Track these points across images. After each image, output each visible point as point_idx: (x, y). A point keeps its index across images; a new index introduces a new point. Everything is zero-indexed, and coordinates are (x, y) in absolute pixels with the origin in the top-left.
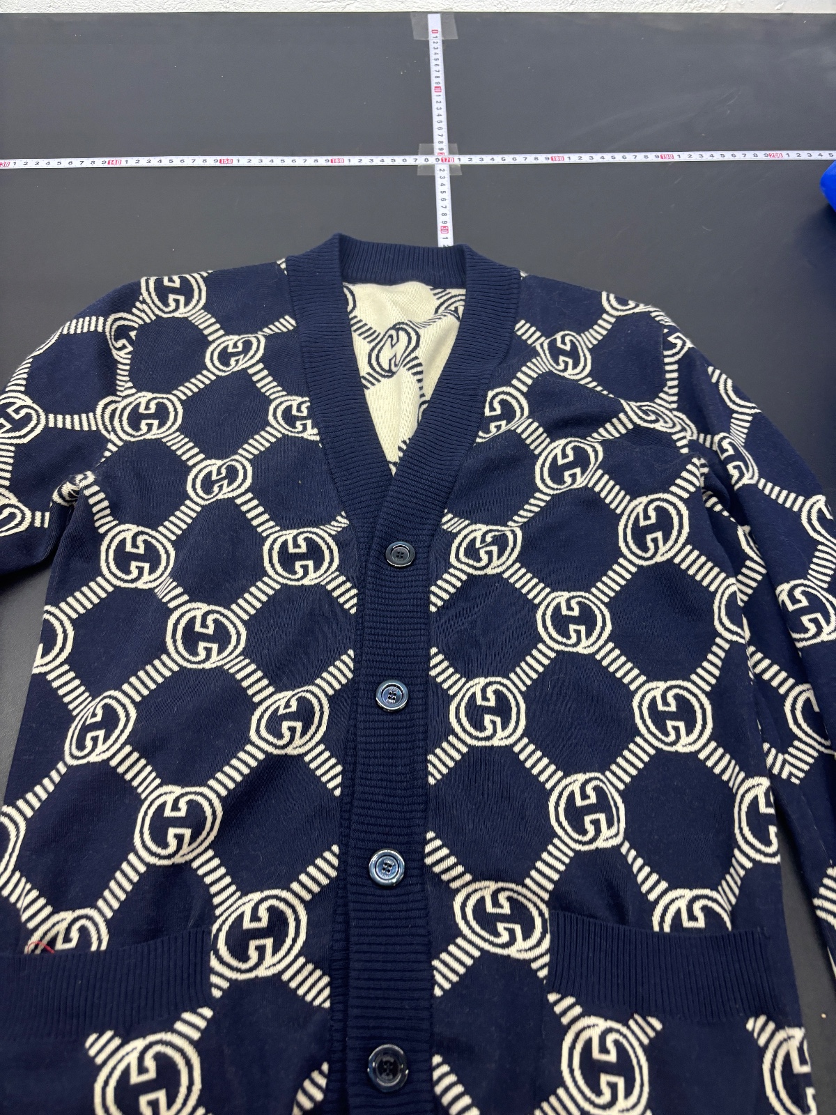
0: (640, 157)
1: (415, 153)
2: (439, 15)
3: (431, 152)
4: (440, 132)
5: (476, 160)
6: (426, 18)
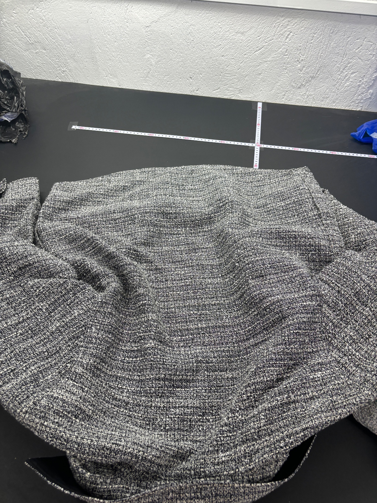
0: (325, 152)
1: (249, 142)
2: (261, 103)
3: (254, 143)
4: (258, 137)
5: (269, 146)
6: (257, 103)
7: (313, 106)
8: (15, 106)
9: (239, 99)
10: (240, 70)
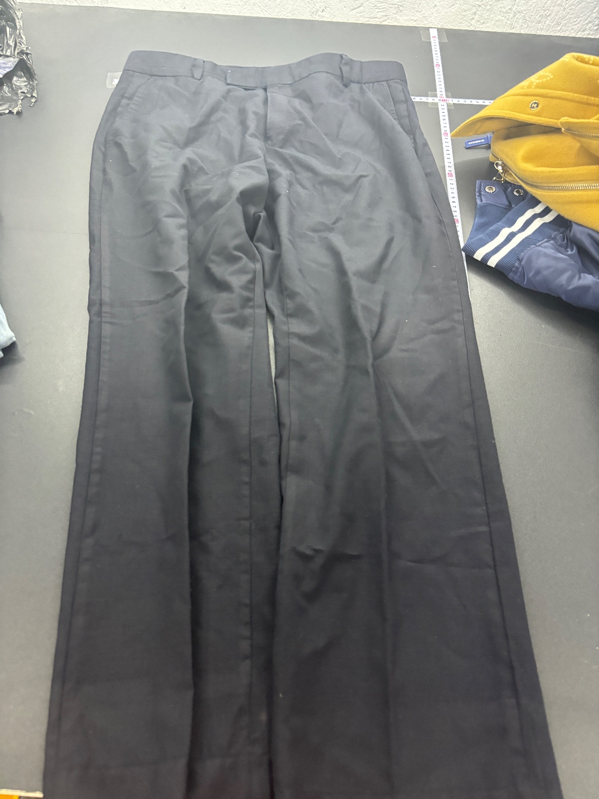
2: (436, 30)
3: (436, 96)
4: (440, 86)
5: (462, 101)
6: (429, 30)
7: (522, 32)
8: (9, 46)
9: (396, 24)
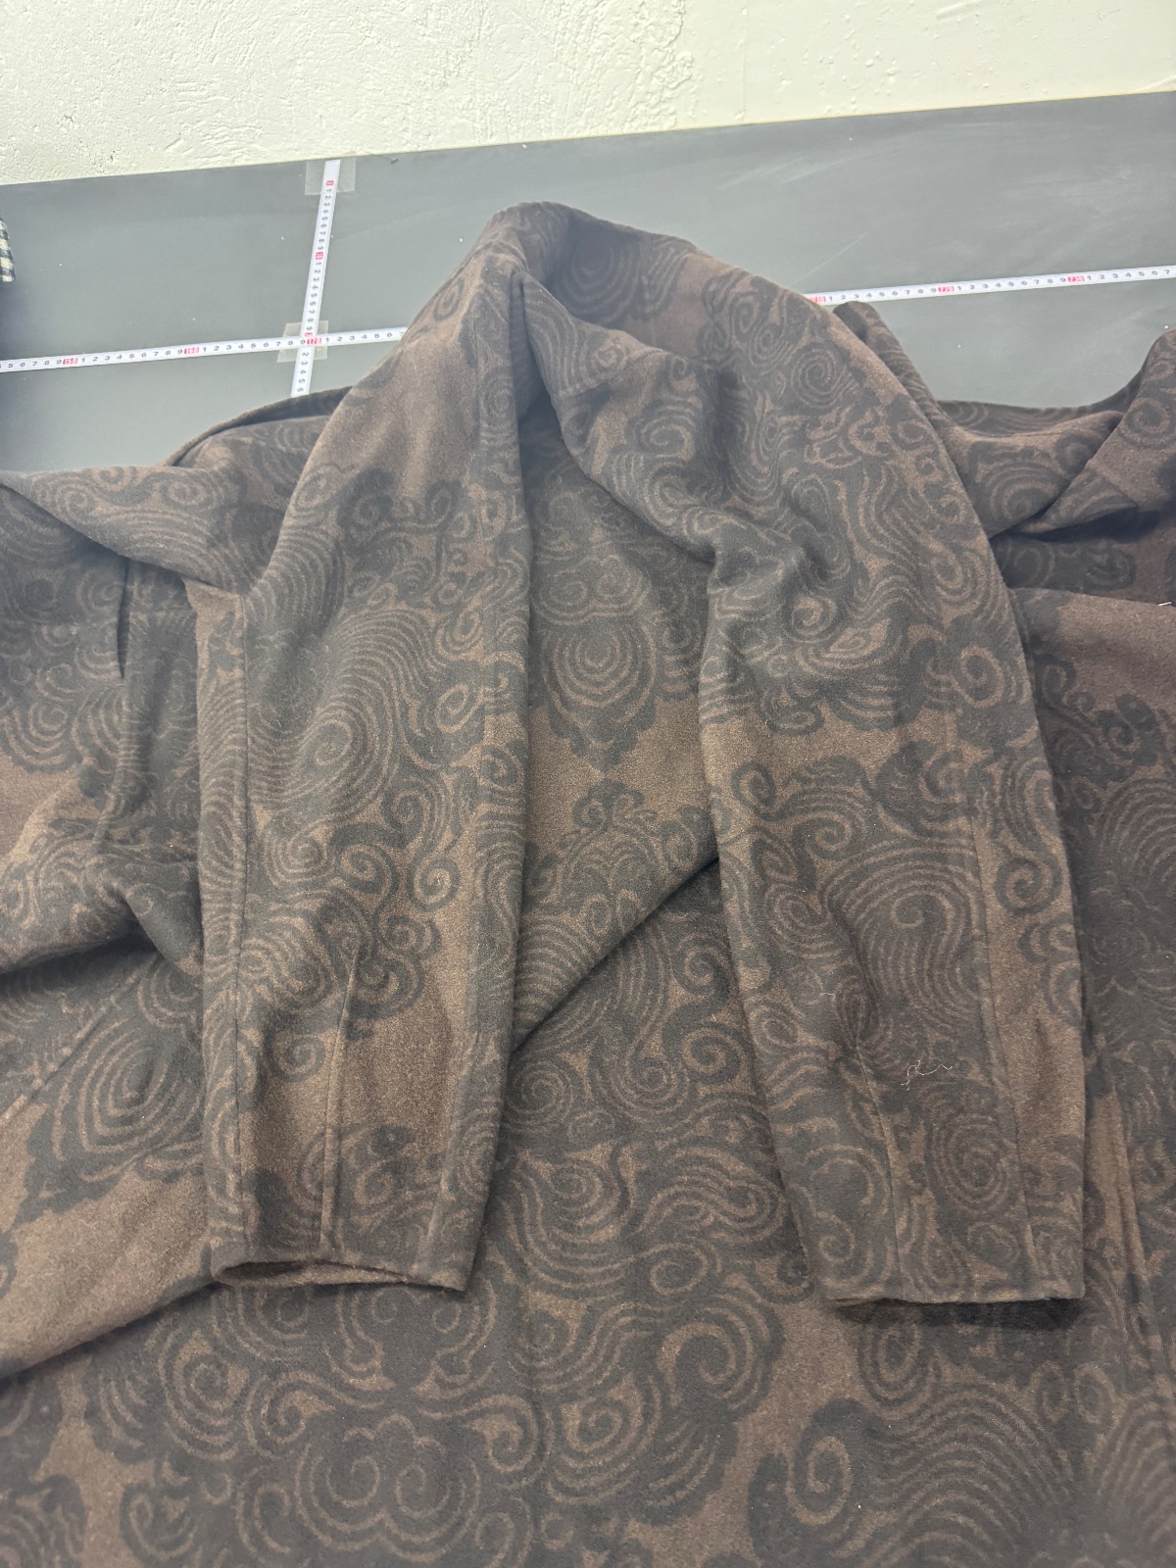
2: (338, 162)
3: (297, 333)
4: (312, 308)
5: (346, 339)
6: (323, 167)
7: (513, 140)
9: (261, 161)
10: (217, 59)
